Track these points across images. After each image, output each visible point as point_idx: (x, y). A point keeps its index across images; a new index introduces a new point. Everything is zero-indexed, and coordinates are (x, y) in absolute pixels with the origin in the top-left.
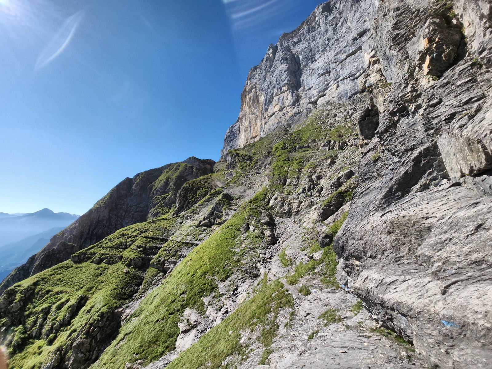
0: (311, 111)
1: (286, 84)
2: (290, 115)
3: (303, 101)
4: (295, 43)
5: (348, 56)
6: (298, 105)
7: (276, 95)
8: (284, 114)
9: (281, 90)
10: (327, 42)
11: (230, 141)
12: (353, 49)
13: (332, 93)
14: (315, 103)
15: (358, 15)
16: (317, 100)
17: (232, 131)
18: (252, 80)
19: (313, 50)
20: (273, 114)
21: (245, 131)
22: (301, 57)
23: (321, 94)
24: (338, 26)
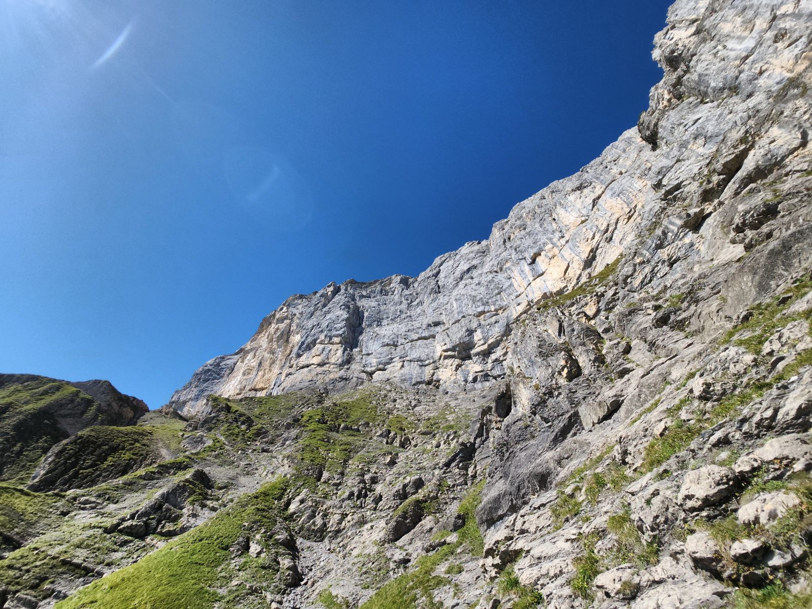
0: (362, 383)
1: (341, 335)
2: (332, 376)
3: (355, 367)
4: (362, 297)
5: (419, 339)
6: (348, 369)
7: (321, 343)
8: (324, 373)
9: (331, 339)
10: (398, 313)
11: (206, 381)
12: (426, 334)
13: (395, 371)
14: (371, 374)
15: (435, 305)
16: (374, 372)
17: (218, 365)
18: (291, 309)
19: (381, 313)
20: (308, 366)
21: (244, 374)
22: (366, 314)
23: (381, 366)
24: (413, 304)
